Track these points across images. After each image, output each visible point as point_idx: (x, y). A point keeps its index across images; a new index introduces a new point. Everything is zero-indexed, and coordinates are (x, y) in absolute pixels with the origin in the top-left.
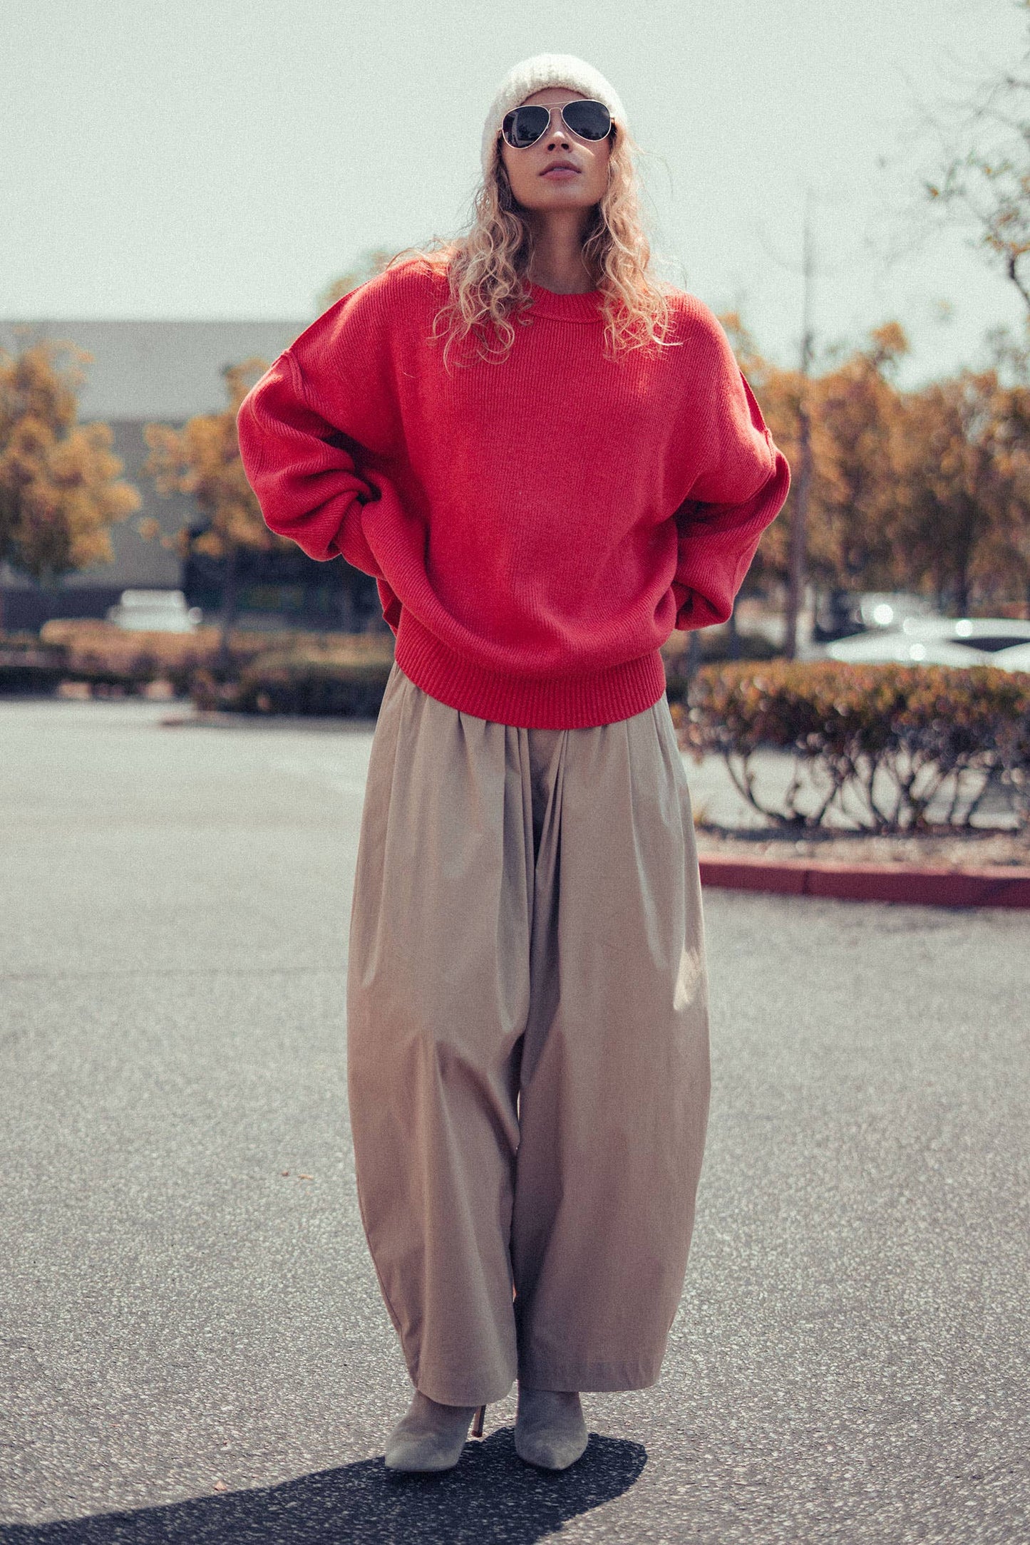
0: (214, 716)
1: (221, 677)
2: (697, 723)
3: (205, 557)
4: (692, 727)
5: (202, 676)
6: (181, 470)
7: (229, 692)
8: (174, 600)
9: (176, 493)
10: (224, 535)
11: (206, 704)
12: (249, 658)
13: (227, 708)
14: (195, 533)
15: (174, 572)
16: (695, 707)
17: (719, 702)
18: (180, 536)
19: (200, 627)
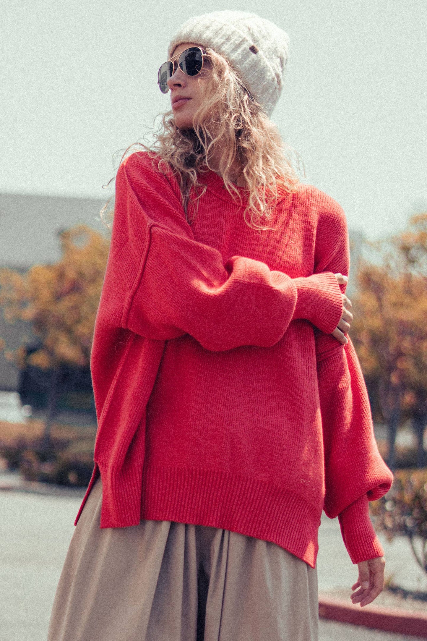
0: (36, 486)
1: (43, 457)
2: (391, 512)
3: (37, 369)
4: (386, 515)
5: (29, 456)
6: (23, 304)
7: (47, 469)
8: (13, 399)
9: (18, 320)
10: (51, 353)
11: (30, 476)
12: (64, 444)
13: (46, 480)
14: (30, 351)
15: (14, 379)
16: (390, 500)
17: (407, 497)
18: (19, 352)
19: (31, 419)
